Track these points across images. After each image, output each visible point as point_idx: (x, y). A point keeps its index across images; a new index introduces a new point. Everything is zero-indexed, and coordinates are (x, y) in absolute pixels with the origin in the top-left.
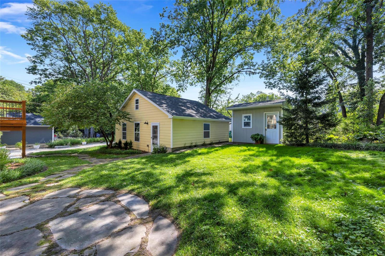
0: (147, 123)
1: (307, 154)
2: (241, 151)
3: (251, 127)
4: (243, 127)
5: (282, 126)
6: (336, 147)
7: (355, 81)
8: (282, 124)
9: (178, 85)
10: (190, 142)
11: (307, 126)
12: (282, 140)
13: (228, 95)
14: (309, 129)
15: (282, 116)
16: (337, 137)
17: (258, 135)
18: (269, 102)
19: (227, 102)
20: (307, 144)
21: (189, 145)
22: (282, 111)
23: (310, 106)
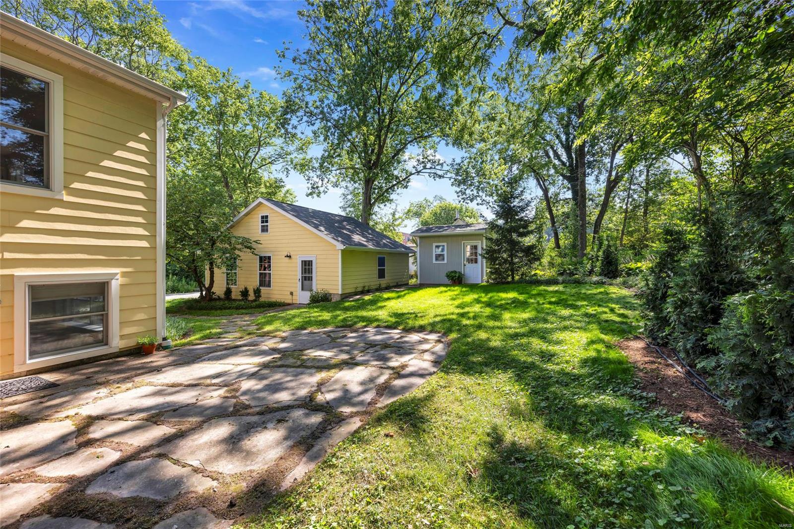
0: (290, 257)
1: (513, 290)
2: (441, 292)
3: (445, 261)
4: (434, 262)
5: (485, 261)
6: (538, 282)
7: (569, 195)
8: (486, 258)
9: (310, 186)
10: (362, 285)
11: (512, 259)
12: (485, 278)
13: (393, 206)
14: (515, 264)
15: (485, 247)
16: (543, 273)
17: (455, 272)
18: (469, 228)
19: (391, 217)
20: (513, 282)
21: (360, 289)
22: (484, 241)
23: (514, 236)
